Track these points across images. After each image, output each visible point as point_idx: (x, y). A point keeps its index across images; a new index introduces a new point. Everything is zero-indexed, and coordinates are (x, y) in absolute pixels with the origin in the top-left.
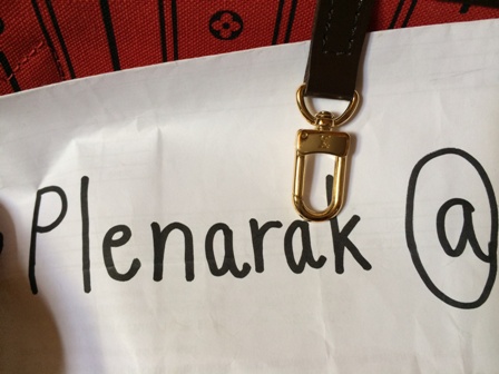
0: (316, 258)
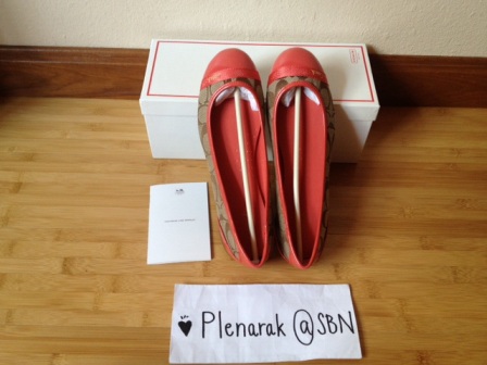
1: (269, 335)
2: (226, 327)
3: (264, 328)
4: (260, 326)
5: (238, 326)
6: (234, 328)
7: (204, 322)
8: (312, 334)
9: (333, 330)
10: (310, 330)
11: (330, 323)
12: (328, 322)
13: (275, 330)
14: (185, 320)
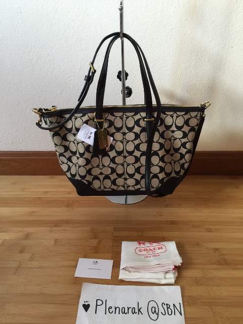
1: (133, 314)
2: (109, 309)
3: (130, 310)
4: (128, 309)
5: (116, 308)
6: (113, 309)
7: (97, 305)
8: (158, 314)
9: (170, 313)
10: (157, 312)
11: (169, 309)
12: (168, 308)
13: (137, 311)
14: (86, 304)
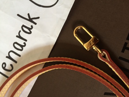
0: (31, 27)
